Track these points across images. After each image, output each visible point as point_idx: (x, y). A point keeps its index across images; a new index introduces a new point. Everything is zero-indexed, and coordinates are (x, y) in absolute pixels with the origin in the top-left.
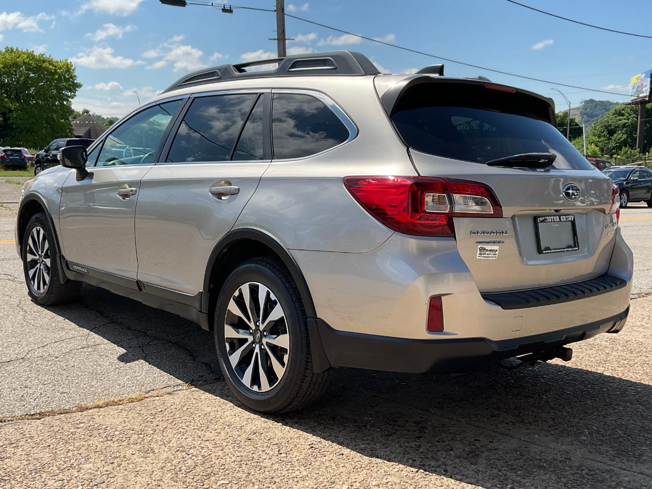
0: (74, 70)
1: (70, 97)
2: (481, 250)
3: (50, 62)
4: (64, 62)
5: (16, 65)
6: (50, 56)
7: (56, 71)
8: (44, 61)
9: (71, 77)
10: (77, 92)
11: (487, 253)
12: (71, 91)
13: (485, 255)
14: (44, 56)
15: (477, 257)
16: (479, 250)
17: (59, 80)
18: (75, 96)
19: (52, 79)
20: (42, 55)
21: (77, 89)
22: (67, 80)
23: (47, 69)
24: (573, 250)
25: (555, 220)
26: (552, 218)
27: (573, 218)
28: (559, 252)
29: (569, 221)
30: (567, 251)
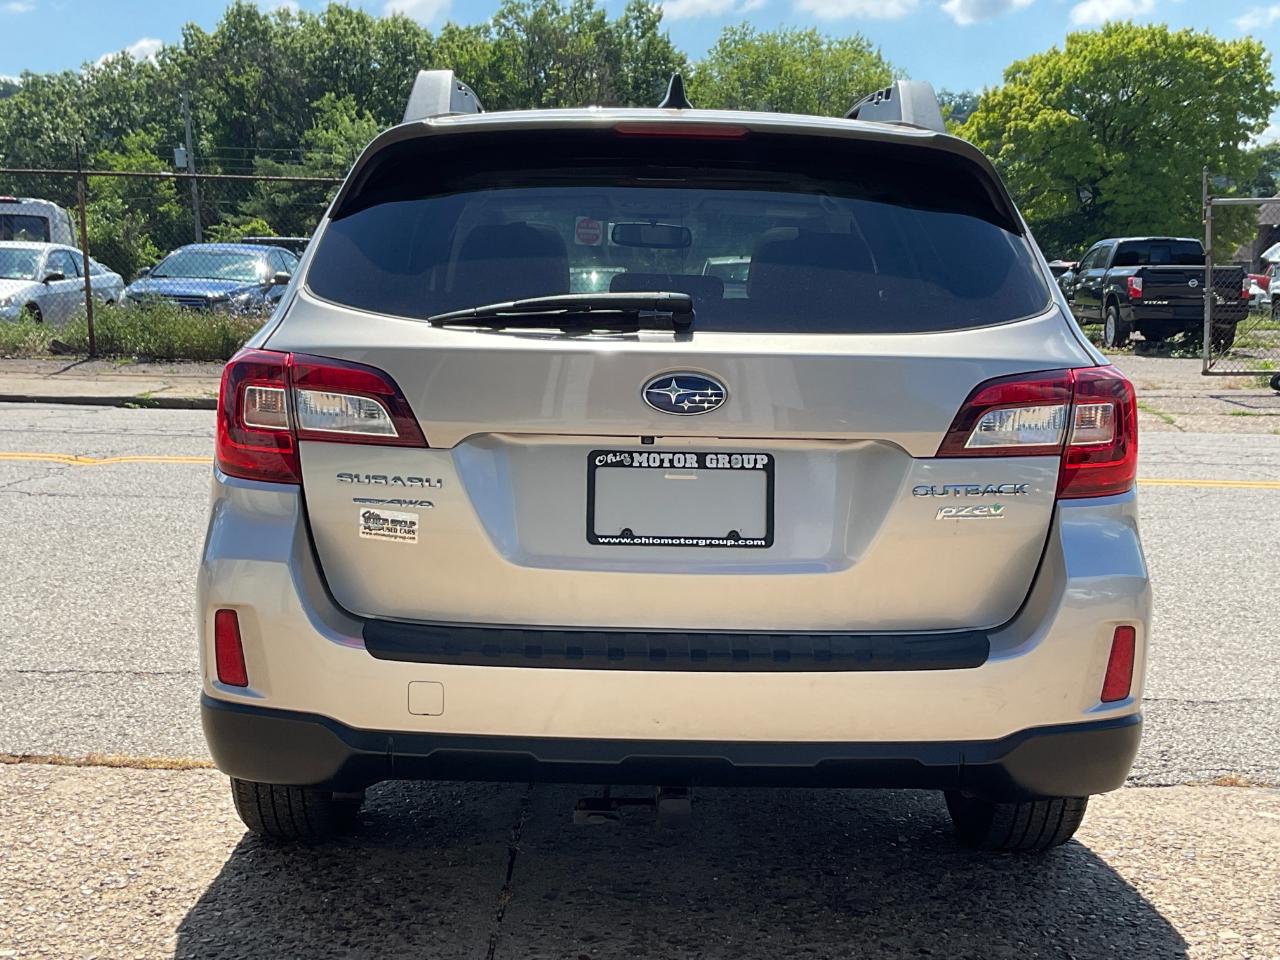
0: (1267, 61)
1: (1251, 129)
2: (369, 518)
3: (1209, 48)
4: (1244, 42)
5: (1122, 62)
6: (1207, 32)
7: (1219, 63)
8: (1191, 46)
9: (1257, 79)
10: (1271, 116)
11: (385, 526)
12: (1255, 114)
13: (382, 532)
14: (1192, 34)
15: (361, 535)
16: (362, 519)
17: (1227, 87)
18: (1267, 125)
19: (1210, 88)
20: (1187, 32)
21: (1273, 108)
22: (1248, 87)
23: (1196, 66)
24: (739, 546)
25: (676, 464)
26: (667, 457)
27: (763, 461)
28: (673, 545)
29: (743, 468)
30: (711, 545)
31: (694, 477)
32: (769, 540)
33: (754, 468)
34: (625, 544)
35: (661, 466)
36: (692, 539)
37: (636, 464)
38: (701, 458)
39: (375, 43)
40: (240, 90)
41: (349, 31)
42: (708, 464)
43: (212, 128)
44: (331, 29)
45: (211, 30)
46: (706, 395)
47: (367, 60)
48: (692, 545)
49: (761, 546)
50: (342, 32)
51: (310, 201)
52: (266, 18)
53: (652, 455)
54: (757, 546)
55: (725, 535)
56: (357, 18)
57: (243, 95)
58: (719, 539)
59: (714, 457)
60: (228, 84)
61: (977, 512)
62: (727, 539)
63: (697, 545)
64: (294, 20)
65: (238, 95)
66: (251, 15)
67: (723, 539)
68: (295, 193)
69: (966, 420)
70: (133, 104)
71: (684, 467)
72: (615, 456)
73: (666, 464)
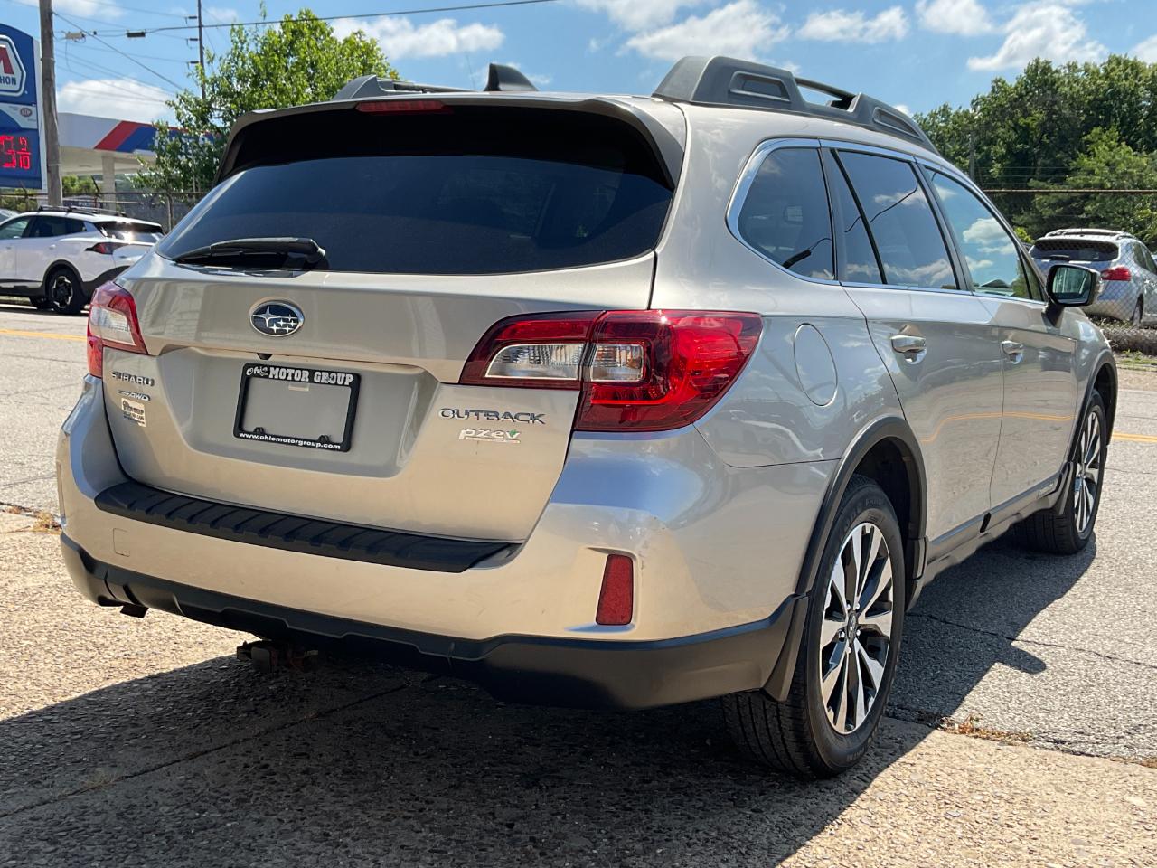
11: (131, 412)
13: (131, 417)
15: (123, 418)
16: (123, 406)
24: (324, 448)
25: (295, 378)
26: (291, 371)
27: (350, 378)
28: (282, 443)
29: (336, 384)
30: (306, 446)
31: (308, 389)
32: (347, 445)
33: (343, 385)
34: (255, 439)
35: (286, 379)
36: (295, 439)
37: (271, 376)
38: (312, 372)
39: (1143, 85)
40: (1027, 128)
41: (1123, 76)
42: (315, 380)
43: (1001, 159)
44: (1107, 76)
45: (1012, 82)
46: (287, 320)
47: (1136, 99)
48: (294, 444)
49: (338, 450)
50: (1116, 77)
51: (1072, 213)
52: (1057, 71)
53: (282, 370)
54: (335, 450)
55: (317, 438)
56: (1132, 65)
57: (1028, 133)
58: (311, 441)
59: (319, 373)
60: (1016, 124)
61: (494, 435)
62: (317, 442)
63: (297, 445)
64: (1080, 71)
65: (1024, 133)
66: (1046, 68)
67: (314, 441)
68: (1060, 207)
69: (483, 351)
70: (947, 144)
71: (300, 381)
72: (259, 368)
73: (290, 378)
